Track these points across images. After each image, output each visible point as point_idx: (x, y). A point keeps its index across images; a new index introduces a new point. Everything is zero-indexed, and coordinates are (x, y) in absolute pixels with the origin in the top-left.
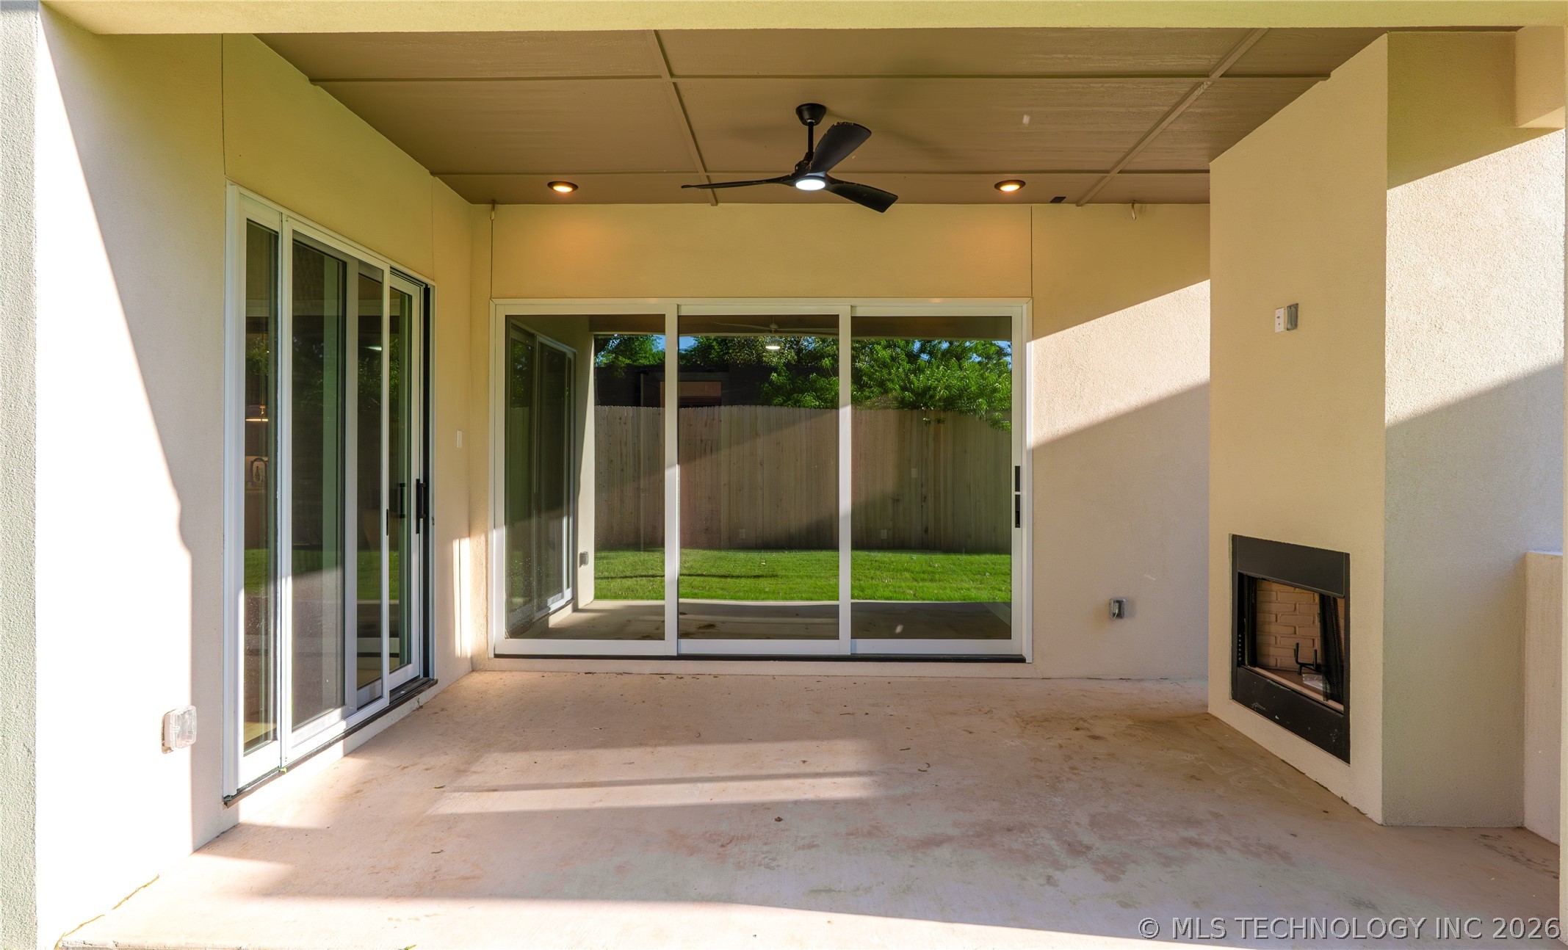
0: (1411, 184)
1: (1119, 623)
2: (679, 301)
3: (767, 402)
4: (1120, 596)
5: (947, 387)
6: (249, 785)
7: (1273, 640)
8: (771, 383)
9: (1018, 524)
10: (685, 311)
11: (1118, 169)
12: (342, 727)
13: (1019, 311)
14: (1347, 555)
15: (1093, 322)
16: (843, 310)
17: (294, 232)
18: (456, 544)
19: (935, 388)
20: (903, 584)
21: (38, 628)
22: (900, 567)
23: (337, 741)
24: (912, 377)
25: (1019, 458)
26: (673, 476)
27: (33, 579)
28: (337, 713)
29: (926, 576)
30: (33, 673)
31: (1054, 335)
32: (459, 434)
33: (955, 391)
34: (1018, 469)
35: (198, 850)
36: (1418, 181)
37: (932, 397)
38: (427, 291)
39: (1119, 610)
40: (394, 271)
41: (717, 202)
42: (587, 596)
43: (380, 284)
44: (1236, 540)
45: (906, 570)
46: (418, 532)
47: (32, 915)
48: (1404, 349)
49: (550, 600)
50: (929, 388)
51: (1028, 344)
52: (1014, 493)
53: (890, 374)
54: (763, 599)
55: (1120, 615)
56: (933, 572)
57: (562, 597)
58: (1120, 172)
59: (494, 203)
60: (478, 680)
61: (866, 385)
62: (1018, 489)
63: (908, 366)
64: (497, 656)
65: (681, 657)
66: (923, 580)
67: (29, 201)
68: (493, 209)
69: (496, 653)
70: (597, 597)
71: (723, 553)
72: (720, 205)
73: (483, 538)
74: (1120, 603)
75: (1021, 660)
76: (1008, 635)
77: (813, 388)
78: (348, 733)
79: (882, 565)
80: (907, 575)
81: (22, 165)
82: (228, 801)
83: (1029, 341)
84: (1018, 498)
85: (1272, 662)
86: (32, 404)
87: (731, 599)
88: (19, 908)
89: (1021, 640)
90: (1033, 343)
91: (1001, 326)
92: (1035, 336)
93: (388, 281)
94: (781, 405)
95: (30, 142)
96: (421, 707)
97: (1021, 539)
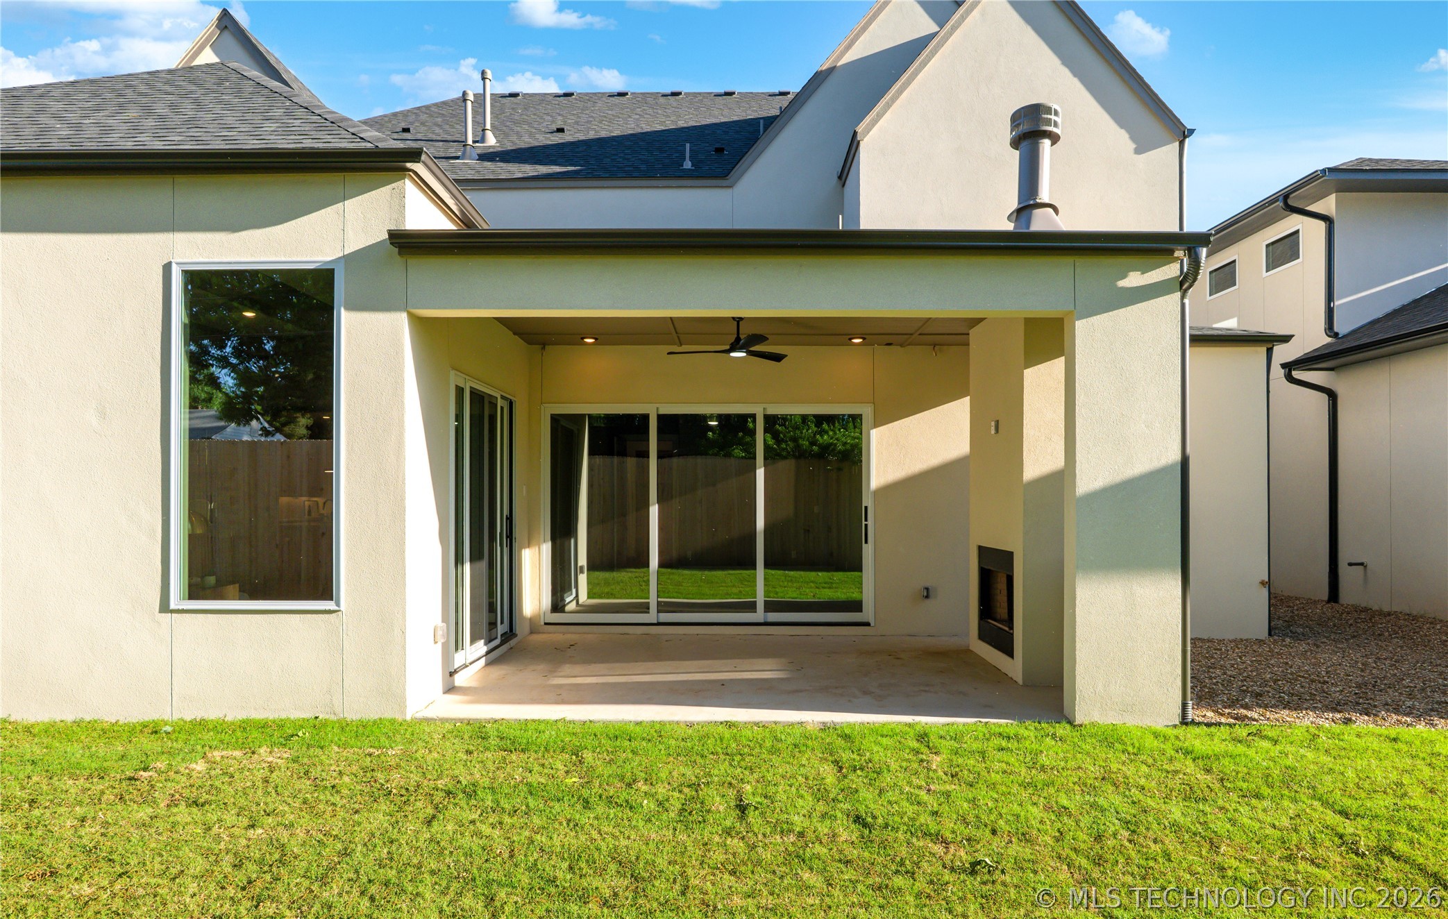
0: (1036, 367)
1: (927, 601)
2: (658, 405)
3: (704, 454)
4: (927, 585)
5: (845, 444)
6: (458, 668)
7: (998, 605)
8: (707, 439)
9: (866, 542)
10: (662, 412)
11: (918, 333)
12: (484, 649)
13: (866, 411)
14: (1013, 552)
15: (911, 417)
16: (758, 410)
17: (471, 387)
18: (523, 551)
19: (835, 445)
20: (807, 590)
21: (407, 580)
22: (807, 580)
23: (483, 657)
24: (818, 436)
25: (867, 501)
26: (654, 510)
27: (404, 558)
28: (482, 642)
29: (826, 585)
30: (405, 599)
31: (887, 426)
32: (524, 487)
33: (848, 447)
34: (866, 508)
35: (444, 693)
36: (1040, 365)
37: (834, 450)
38: (511, 404)
39: (927, 593)
40: (503, 397)
41: (681, 345)
42: (583, 597)
43: (496, 405)
44: (980, 548)
45: (812, 582)
46: (507, 546)
47: (404, 702)
48: (1033, 449)
49: (565, 595)
50: (831, 444)
51: (871, 431)
52: (864, 523)
53: (802, 433)
54: (706, 599)
55: (927, 597)
56: (831, 583)
57: (572, 594)
58: (920, 334)
59: (544, 345)
60: (536, 638)
61: (782, 440)
62: (866, 520)
63: (815, 429)
64: (546, 624)
65: (659, 624)
66: (824, 588)
67: (402, 396)
68: (544, 348)
69: (546, 622)
70: (588, 598)
71: (674, 571)
72: (683, 346)
73: (537, 549)
74: (927, 589)
75: (868, 624)
76: (860, 610)
77: (740, 443)
78: (488, 653)
79: (794, 579)
80: (812, 585)
81: (399, 381)
82: (452, 674)
83: (872, 429)
84: (866, 525)
85: (998, 617)
86: (404, 483)
87: (684, 598)
88: (398, 699)
89: (868, 613)
90: (874, 430)
91: (856, 419)
92: (875, 426)
93: (500, 403)
94: (716, 455)
95: (403, 371)
96: (512, 648)
97: (868, 551)
